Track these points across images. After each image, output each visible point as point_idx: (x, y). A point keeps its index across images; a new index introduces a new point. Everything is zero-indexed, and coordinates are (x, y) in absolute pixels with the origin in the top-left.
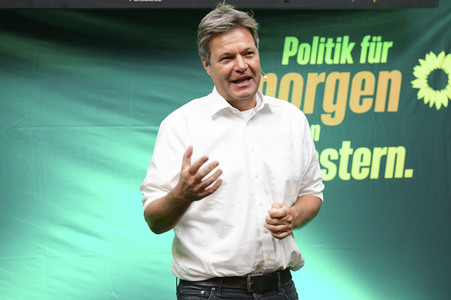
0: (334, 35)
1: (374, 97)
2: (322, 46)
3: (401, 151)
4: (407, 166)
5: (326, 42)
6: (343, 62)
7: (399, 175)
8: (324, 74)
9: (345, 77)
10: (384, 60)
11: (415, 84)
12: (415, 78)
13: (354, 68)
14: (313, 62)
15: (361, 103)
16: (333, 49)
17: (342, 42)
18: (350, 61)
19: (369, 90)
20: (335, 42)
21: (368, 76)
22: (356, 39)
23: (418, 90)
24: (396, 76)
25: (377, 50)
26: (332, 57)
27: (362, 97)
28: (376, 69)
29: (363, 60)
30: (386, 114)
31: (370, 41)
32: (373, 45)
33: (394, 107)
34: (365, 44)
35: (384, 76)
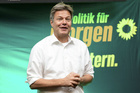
0: (87, 13)
1: (102, 36)
2: (82, 17)
3: (113, 56)
4: (115, 62)
5: (84, 15)
6: (90, 23)
7: (112, 65)
8: (83, 27)
9: (91, 28)
10: (106, 22)
11: (118, 31)
12: (118, 28)
13: (95, 25)
14: (79, 23)
15: (97, 38)
16: (86, 18)
17: (90, 15)
18: (93, 22)
19: (100, 33)
20: (87, 15)
21: (100, 28)
22: (95, 14)
23: (119, 33)
24: (111, 28)
25: (103, 18)
26: (86, 21)
27: (98, 36)
28: (103, 25)
29: (98, 22)
30: (107, 42)
31: (101, 14)
32: (101, 16)
33: (110, 39)
34: (98, 16)
35: (106, 28)
